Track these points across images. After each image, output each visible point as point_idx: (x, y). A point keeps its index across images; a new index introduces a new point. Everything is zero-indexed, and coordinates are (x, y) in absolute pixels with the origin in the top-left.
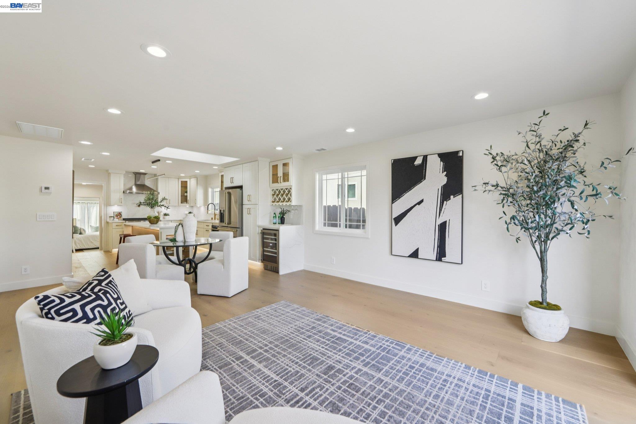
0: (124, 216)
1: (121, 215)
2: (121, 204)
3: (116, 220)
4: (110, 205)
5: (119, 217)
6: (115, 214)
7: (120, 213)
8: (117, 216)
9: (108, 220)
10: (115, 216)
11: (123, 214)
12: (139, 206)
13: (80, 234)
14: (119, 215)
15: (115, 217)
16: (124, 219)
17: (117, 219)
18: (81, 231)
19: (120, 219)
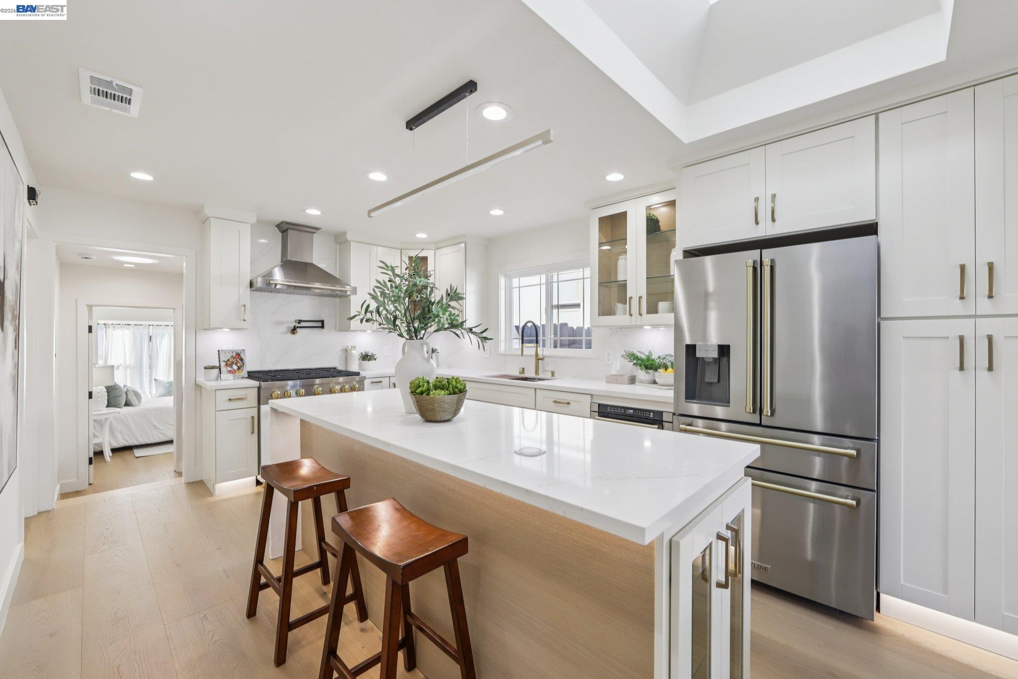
0: (252, 365)
1: (242, 360)
2: (242, 324)
3: (228, 380)
4: (208, 329)
5: (235, 367)
6: (223, 358)
7: (238, 355)
8: (228, 364)
9: (201, 379)
10: (223, 364)
11: (247, 358)
12: (294, 330)
13: (127, 404)
14: (237, 360)
15: (224, 369)
16: (252, 375)
17: (231, 376)
18: (129, 397)
19: (237, 374)
